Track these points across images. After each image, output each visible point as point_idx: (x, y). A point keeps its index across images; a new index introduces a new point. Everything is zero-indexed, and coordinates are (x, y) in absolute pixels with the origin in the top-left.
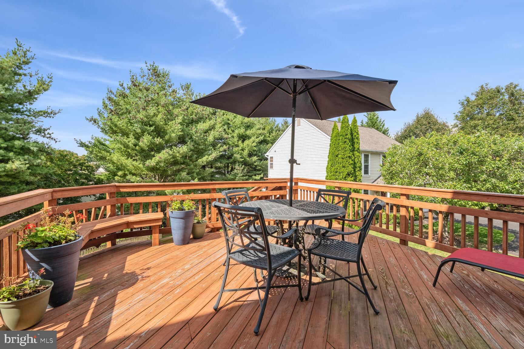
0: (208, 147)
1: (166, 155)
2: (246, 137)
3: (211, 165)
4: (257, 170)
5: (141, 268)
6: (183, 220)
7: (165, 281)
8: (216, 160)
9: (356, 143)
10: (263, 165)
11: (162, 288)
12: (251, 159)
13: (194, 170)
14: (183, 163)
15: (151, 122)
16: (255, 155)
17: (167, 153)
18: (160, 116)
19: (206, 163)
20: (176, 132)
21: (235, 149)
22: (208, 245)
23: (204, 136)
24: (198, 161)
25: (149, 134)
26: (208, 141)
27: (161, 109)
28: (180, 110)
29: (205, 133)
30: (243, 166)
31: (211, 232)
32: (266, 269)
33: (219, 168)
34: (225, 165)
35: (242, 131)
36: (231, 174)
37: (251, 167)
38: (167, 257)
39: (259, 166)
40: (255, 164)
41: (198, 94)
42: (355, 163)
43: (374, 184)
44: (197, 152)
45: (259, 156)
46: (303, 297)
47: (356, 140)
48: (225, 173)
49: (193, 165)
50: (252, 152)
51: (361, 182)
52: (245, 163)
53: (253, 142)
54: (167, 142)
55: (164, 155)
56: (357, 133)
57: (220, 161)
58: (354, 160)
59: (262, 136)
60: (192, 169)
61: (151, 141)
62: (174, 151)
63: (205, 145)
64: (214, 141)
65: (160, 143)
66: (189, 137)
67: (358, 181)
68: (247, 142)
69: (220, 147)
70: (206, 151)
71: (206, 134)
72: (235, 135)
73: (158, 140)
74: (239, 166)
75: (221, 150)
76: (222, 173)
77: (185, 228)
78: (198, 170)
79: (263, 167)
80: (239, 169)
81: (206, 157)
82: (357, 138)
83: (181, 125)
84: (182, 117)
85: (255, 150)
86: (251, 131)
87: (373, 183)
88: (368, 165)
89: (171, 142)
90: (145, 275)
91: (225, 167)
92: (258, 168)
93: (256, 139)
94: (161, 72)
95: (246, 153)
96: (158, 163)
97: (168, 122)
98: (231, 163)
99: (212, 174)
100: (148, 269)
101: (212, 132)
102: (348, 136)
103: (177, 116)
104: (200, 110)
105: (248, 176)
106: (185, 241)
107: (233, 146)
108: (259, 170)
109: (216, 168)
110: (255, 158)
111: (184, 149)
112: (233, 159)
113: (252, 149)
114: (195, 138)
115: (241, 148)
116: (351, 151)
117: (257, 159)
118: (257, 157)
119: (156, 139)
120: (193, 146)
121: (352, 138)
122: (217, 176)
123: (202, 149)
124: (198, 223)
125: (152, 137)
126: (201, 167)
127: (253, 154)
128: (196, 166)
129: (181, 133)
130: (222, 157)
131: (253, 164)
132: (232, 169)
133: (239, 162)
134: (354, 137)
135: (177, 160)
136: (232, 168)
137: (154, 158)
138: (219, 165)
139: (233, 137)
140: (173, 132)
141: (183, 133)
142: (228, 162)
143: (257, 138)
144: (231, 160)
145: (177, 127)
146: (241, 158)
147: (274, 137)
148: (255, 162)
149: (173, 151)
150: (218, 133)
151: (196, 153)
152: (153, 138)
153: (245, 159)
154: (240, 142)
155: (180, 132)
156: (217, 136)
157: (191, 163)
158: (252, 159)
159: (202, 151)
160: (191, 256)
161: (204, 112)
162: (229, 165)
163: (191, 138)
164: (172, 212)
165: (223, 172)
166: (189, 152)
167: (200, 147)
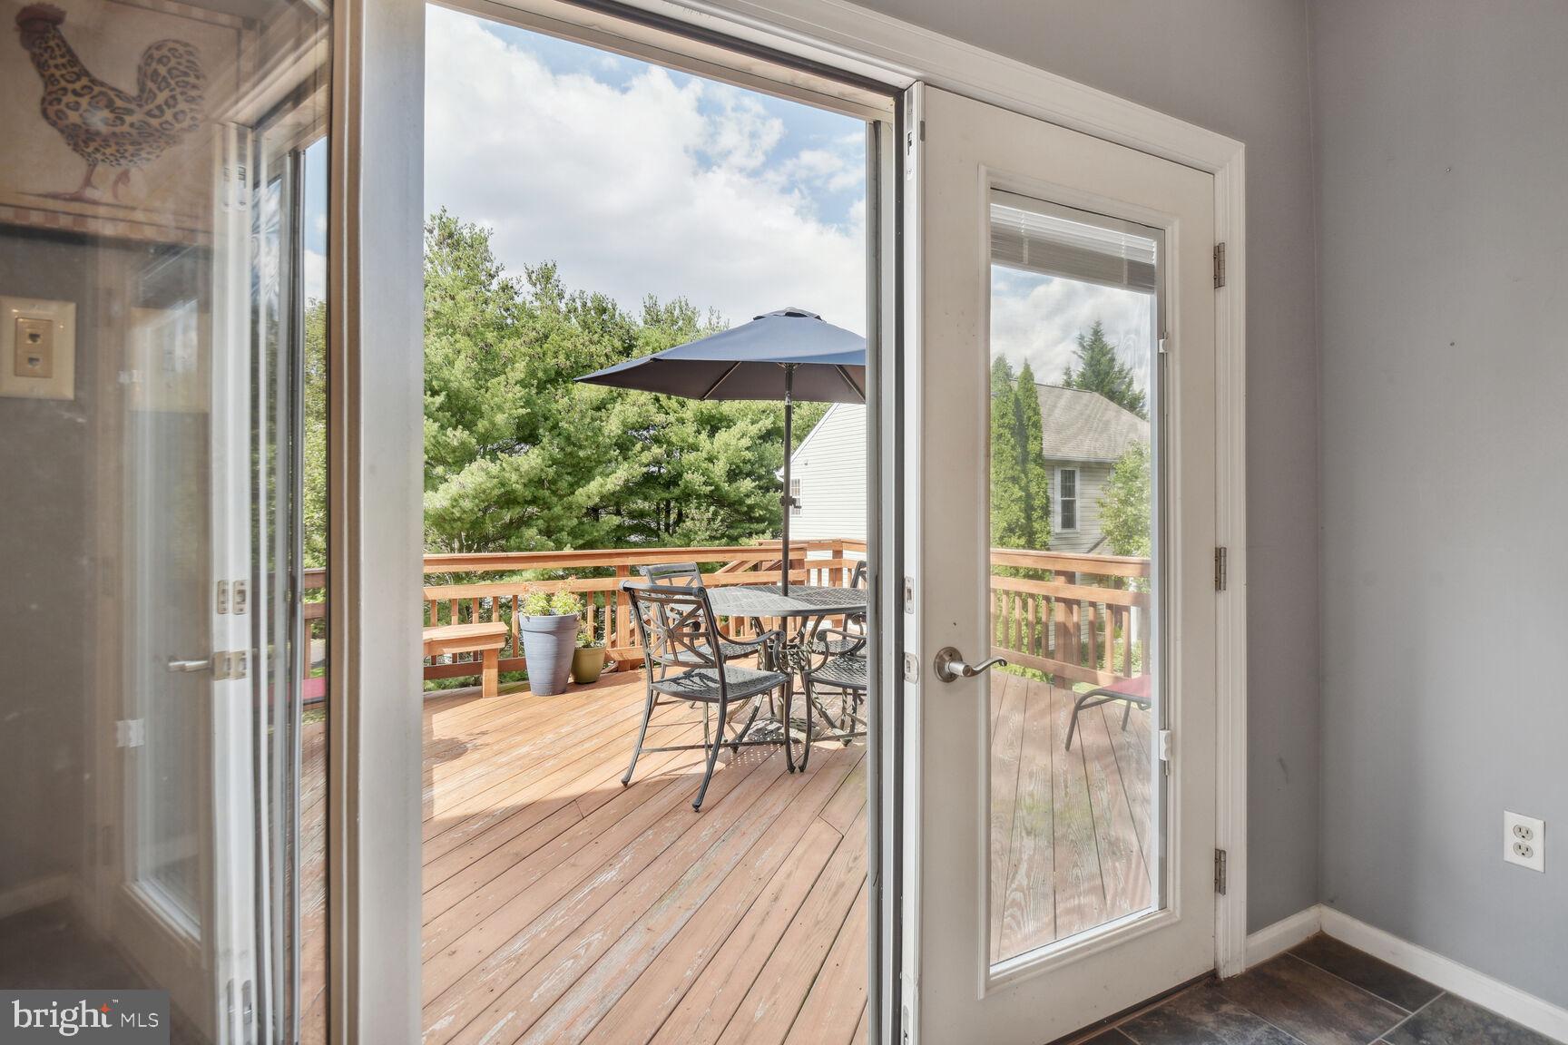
0: (606, 453)
1: (480, 478)
2: (720, 421)
3: (618, 504)
4: (755, 518)
5: (467, 733)
6: (555, 638)
7: (524, 750)
8: (630, 490)
9: (1031, 438)
10: (773, 506)
11: (519, 759)
12: (734, 485)
13: (564, 522)
14: (533, 501)
15: (434, 383)
16: (749, 475)
17: (483, 469)
18: (460, 364)
19: (597, 500)
20: (510, 409)
21: (689, 457)
22: (610, 695)
23: (593, 419)
24: (576, 493)
25: (429, 417)
26: (606, 434)
27: (464, 343)
28: (518, 343)
29: (598, 409)
30: (712, 509)
31: (617, 671)
32: (716, 701)
33: (642, 514)
34: (658, 504)
36: (676, 532)
37: (737, 511)
38: (520, 714)
39: (761, 508)
40: (749, 501)
41: (577, 295)
42: (1029, 496)
43: (1091, 556)
44: (573, 466)
45: (760, 478)
46: (796, 765)
47: (1032, 431)
48: (659, 529)
49: (562, 505)
50: (738, 467)
51: (1048, 549)
52: (717, 498)
53: (742, 437)
54: (484, 439)
55: (473, 477)
56: (1034, 410)
57: (643, 493)
58: (1025, 489)
59: (767, 418)
60: (559, 518)
61: (435, 437)
62: (504, 465)
63: (598, 447)
64: (625, 433)
65: (463, 443)
66: (550, 423)
67: (1038, 547)
68: (722, 436)
69: (643, 450)
70: (599, 462)
71: (599, 414)
72: (688, 416)
73: (457, 436)
74: (697, 508)
75: (645, 460)
76: (650, 529)
77: (558, 656)
78: (575, 522)
79: (771, 512)
80: (698, 517)
81: (599, 480)
82: (1037, 425)
83: (525, 387)
84: (524, 363)
85: (749, 461)
87: (1089, 552)
88: (1073, 502)
89: (496, 439)
90: (479, 742)
91: (658, 511)
92: (758, 513)
93: (751, 428)
94: (466, 232)
95: (719, 469)
96: (455, 501)
97: (486, 381)
98: (677, 500)
99: (619, 534)
100: (483, 733)
101: (618, 407)
102: (1007, 421)
103: (512, 361)
104: (582, 341)
105: (729, 537)
106: (557, 687)
107: (682, 450)
108: (760, 520)
109: (632, 515)
110: (747, 485)
111: (530, 459)
112: (682, 486)
113: (740, 456)
114: (566, 426)
115: (704, 455)
116: (1017, 463)
117: (755, 487)
118: (754, 481)
119: (449, 431)
120: (562, 449)
121: (1021, 424)
122: (633, 538)
123: (588, 458)
124: (587, 646)
125: (437, 424)
126: (584, 511)
127: (741, 472)
128: (569, 508)
129: (523, 411)
130: (649, 479)
131: (741, 502)
132: (681, 518)
133: (699, 497)
134: (1025, 422)
135: (514, 491)
136: (680, 514)
137: (442, 487)
138: (641, 504)
139: (682, 421)
140: (500, 409)
141: (529, 410)
142: (666, 495)
143: (752, 424)
144: (676, 491)
145: (510, 395)
146: (705, 483)
147: (807, 419)
148: (748, 496)
149: (501, 465)
150: (636, 408)
151: (569, 470)
152: (442, 427)
153: (718, 488)
154: (704, 436)
155: (522, 407)
156: (632, 419)
157: (555, 499)
158: (738, 488)
159: (587, 464)
160: (571, 713)
161: (593, 348)
162: (672, 505)
163: (555, 426)
164: (528, 618)
165: (653, 525)
166: (550, 466)
167: (581, 454)
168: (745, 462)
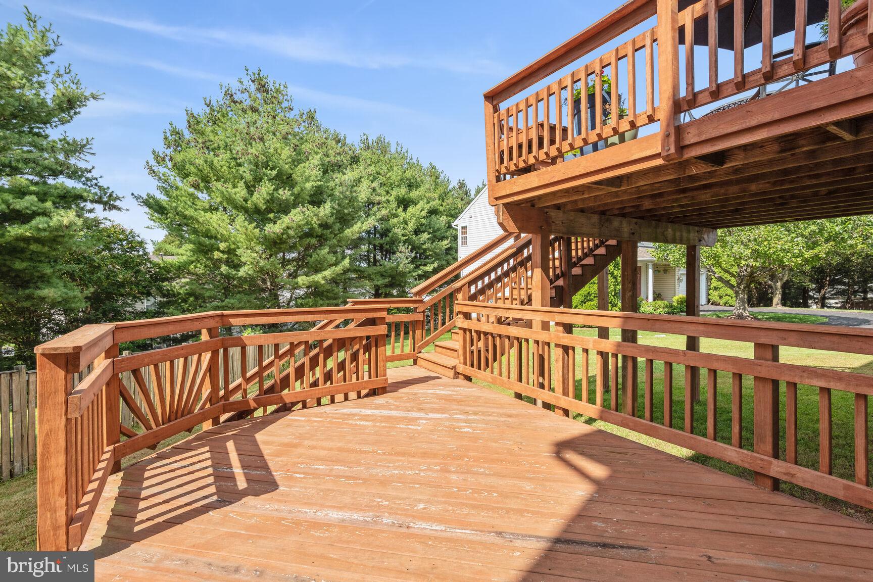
2: (409, 202)
12: (418, 237)
15: (271, 163)
16: (424, 232)
17: (301, 213)
19: (358, 235)
20: (312, 181)
21: (393, 221)
24: (345, 232)
25: (269, 182)
26: (357, 201)
35: (403, 191)
36: (391, 259)
40: (424, 247)
44: (341, 218)
49: (337, 239)
50: (419, 227)
53: (422, 211)
55: (296, 217)
61: (272, 194)
63: (354, 208)
65: (288, 198)
66: (329, 193)
68: (411, 210)
70: (355, 217)
72: (392, 198)
73: (285, 194)
81: (359, 224)
85: (424, 224)
86: (418, 193)
92: (429, 253)
93: (426, 206)
94: (272, 87)
95: (410, 227)
96: (285, 230)
103: (310, 154)
108: (430, 257)
110: (425, 236)
111: (326, 210)
113: (420, 222)
114: (338, 194)
115: (402, 219)
117: (427, 239)
123: (349, 214)
125: (274, 187)
126: (350, 241)
127: (421, 230)
128: (341, 240)
131: (420, 247)
135: (314, 228)
137: (278, 222)
139: (388, 201)
141: (320, 183)
143: (426, 204)
144: (388, 238)
145: (311, 173)
146: (404, 235)
148: (424, 243)
151: (340, 220)
152: (276, 189)
153: (410, 238)
154: (401, 209)
155: (317, 181)
157: (332, 236)
158: (420, 239)
159: (349, 217)
163: (332, 194)
166: (330, 217)
167: (346, 211)
168: (422, 225)
